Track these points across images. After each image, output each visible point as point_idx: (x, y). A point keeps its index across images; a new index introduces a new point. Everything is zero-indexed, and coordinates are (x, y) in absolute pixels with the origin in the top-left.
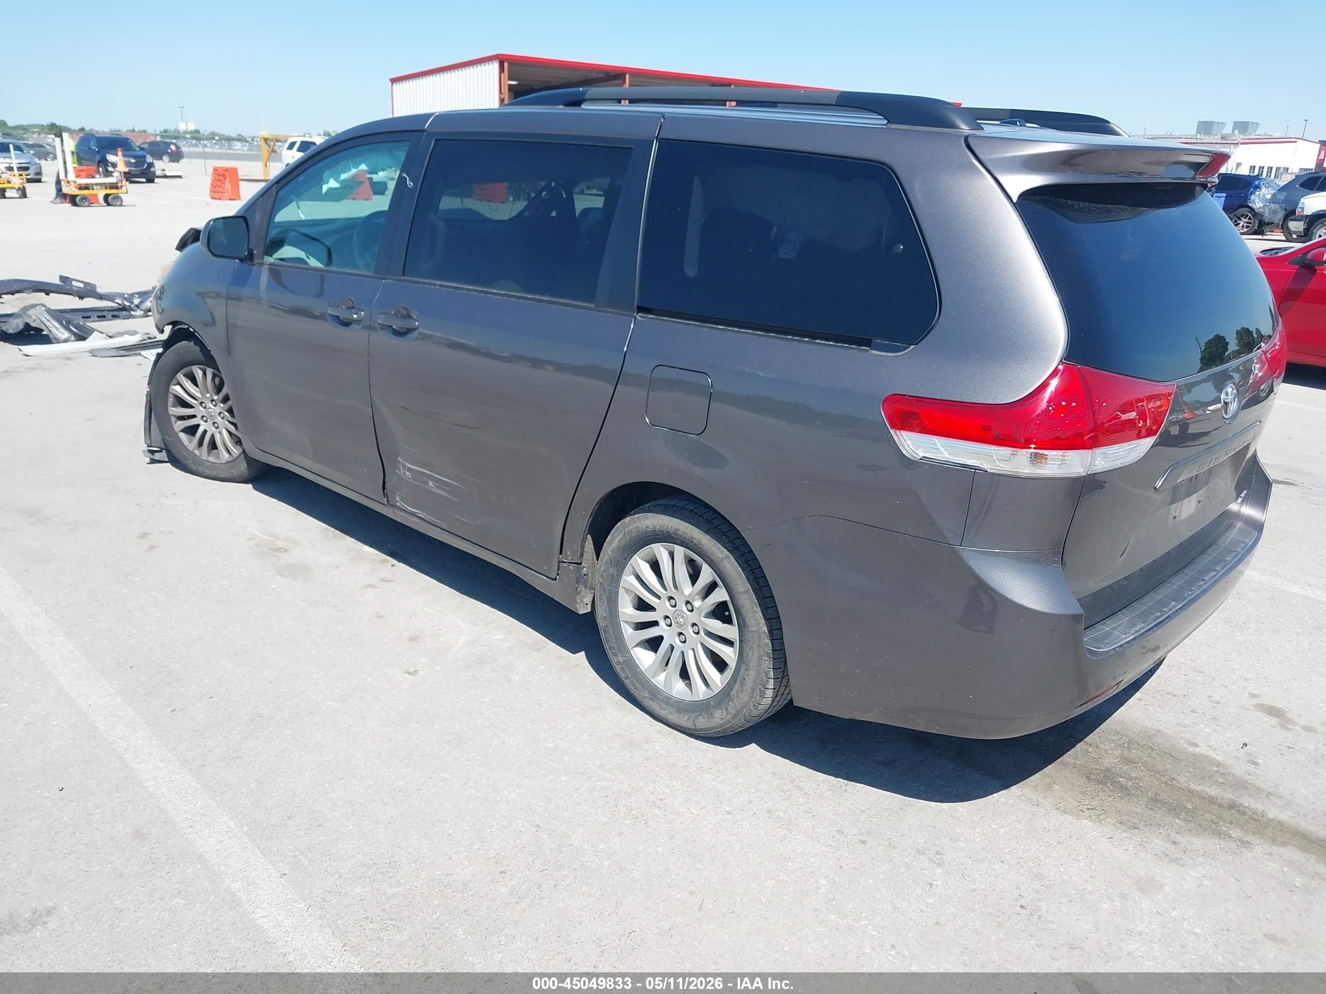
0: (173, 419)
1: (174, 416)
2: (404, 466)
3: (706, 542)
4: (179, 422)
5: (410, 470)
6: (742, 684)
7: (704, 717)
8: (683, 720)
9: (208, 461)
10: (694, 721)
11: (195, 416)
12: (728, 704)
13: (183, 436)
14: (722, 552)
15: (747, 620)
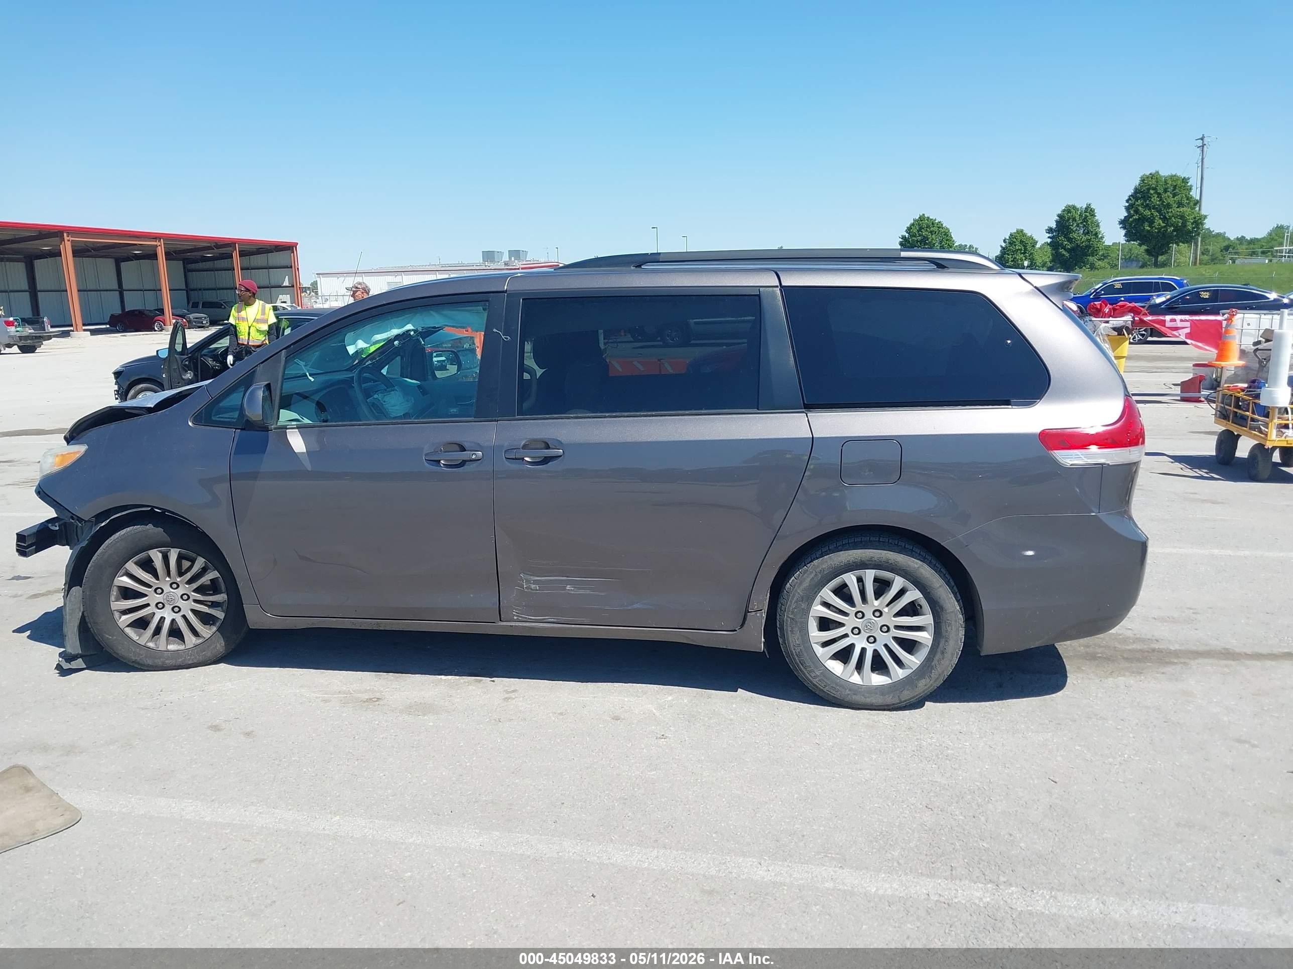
0: (117, 615)
1: (117, 611)
2: (528, 581)
3: (901, 559)
4: (124, 617)
5: (535, 582)
6: (943, 653)
7: (908, 690)
8: (889, 700)
9: (168, 651)
10: (899, 697)
11: (148, 605)
12: (931, 673)
13: (129, 631)
14: (917, 564)
15: (944, 606)
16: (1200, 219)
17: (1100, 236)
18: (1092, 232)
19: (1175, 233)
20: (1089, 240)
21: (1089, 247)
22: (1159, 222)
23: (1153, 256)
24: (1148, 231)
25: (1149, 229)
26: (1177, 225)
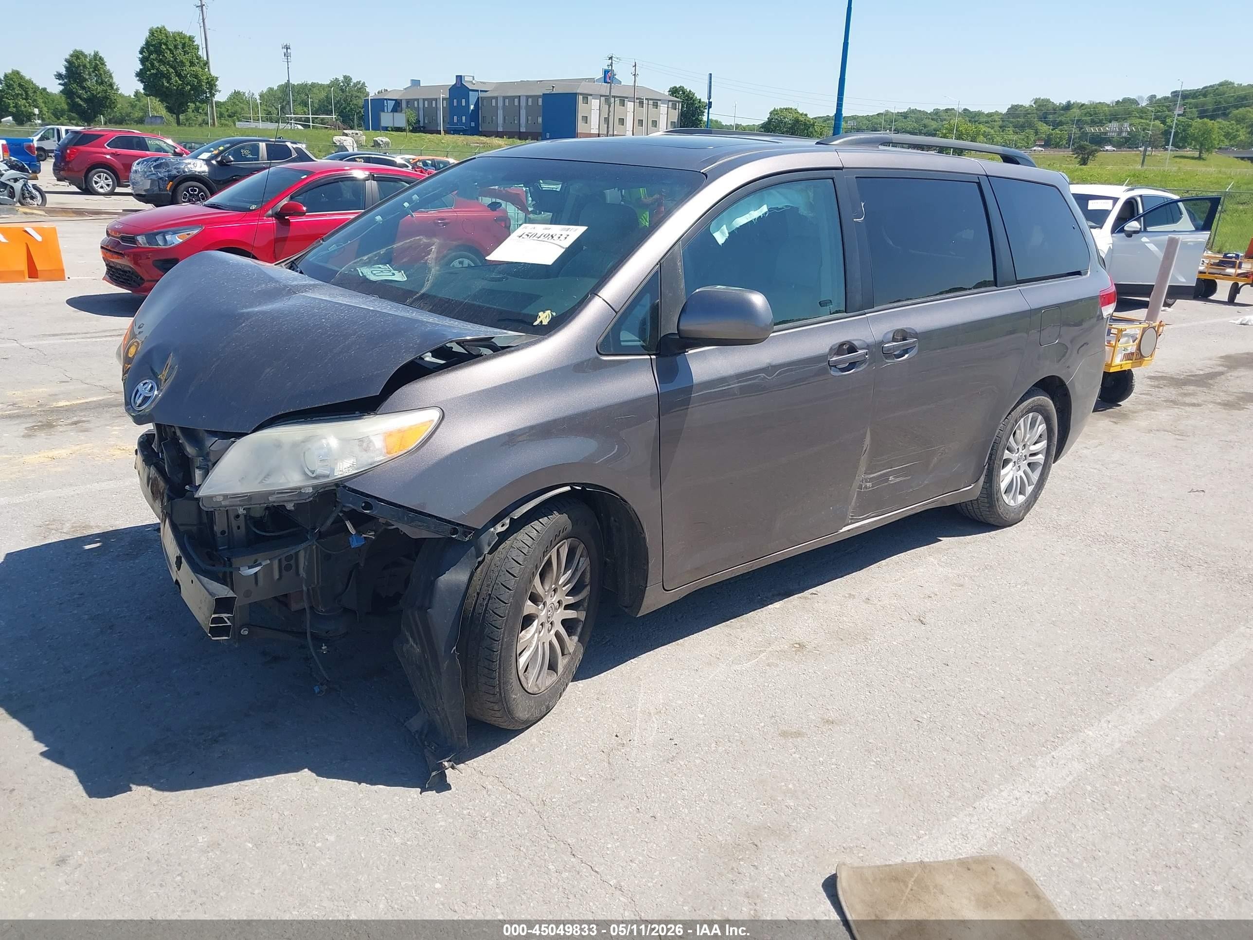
2: (866, 481)
5: (872, 479)
16: (212, 80)
17: (115, 87)
18: (106, 82)
19: (192, 92)
20: (106, 91)
21: (106, 98)
22: (175, 79)
23: (174, 113)
24: (167, 88)
25: (168, 85)
26: (193, 84)
